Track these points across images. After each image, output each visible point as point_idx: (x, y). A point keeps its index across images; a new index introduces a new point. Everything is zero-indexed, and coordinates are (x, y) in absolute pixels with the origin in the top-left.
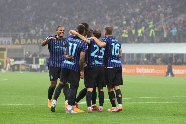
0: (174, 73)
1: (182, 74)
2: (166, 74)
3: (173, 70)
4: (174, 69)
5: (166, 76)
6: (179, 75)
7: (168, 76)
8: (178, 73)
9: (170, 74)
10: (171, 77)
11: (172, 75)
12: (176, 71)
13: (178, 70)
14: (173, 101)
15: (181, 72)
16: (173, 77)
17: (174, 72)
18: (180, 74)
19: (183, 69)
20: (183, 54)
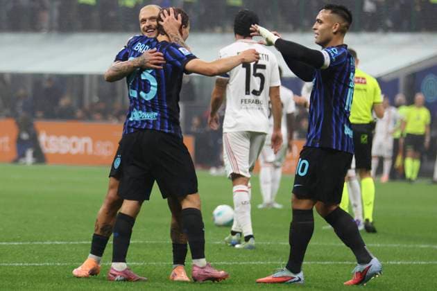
0: (46, 150)
1: (78, 155)
2: (14, 155)
3: (43, 138)
4: (49, 134)
5: (16, 161)
6: (68, 159)
7: (22, 161)
8: (63, 151)
9: (29, 153)
10: (34, 164)
11: (40, 157)
12: (54, 141)
13: (63, 139)
14: (41, 260)
15: (74, 145)
16: (40, 167)
17: (47, 144)
18: (68, 154)
19: (80, 135)
20: (81, 77)
